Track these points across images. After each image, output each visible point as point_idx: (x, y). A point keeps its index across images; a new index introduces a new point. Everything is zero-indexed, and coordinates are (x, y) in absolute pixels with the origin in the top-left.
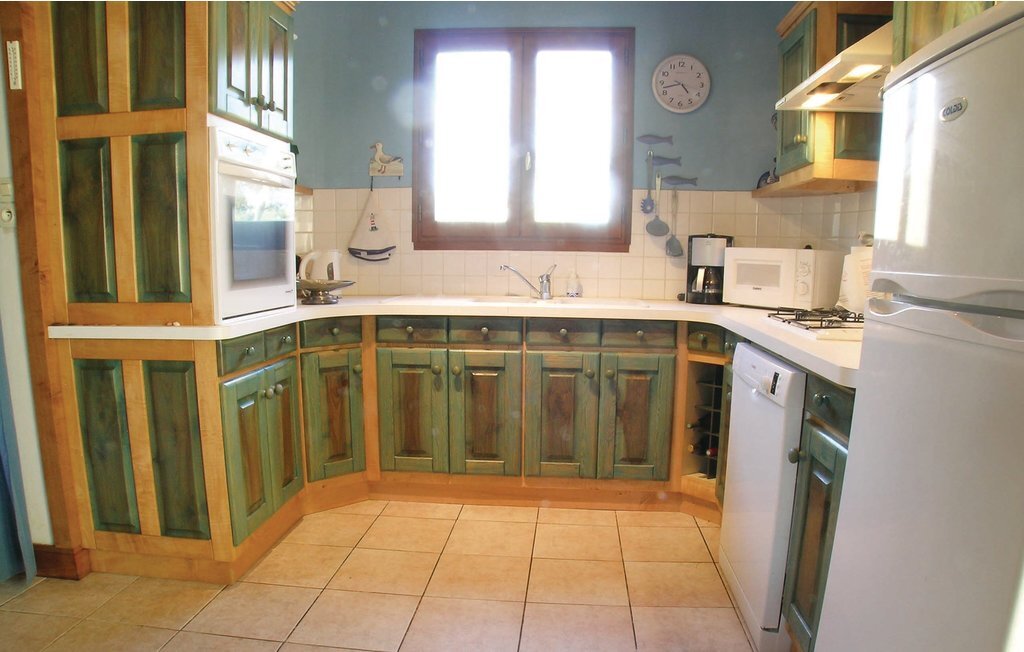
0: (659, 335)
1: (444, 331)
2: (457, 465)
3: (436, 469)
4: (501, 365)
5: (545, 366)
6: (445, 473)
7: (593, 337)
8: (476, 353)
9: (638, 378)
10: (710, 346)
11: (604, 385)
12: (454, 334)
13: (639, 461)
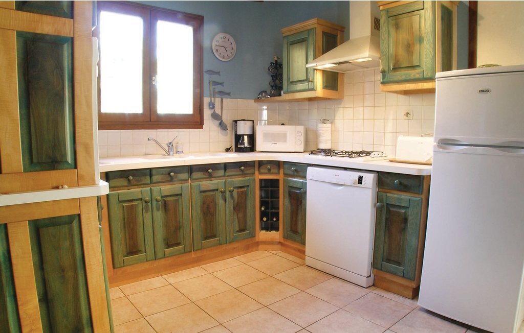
0: (249, 168)
1: (148, 177)
2: (160, 254)
3: (148, 259)
4: (179, 192)
5: (201, 190)
6: (153, 260)
7: (221, 172)
8: (167, 189)
9: (242, 190)
10: (272, 171)
11: (228, 195)
12: (155, 178)
13: (244, 230)
